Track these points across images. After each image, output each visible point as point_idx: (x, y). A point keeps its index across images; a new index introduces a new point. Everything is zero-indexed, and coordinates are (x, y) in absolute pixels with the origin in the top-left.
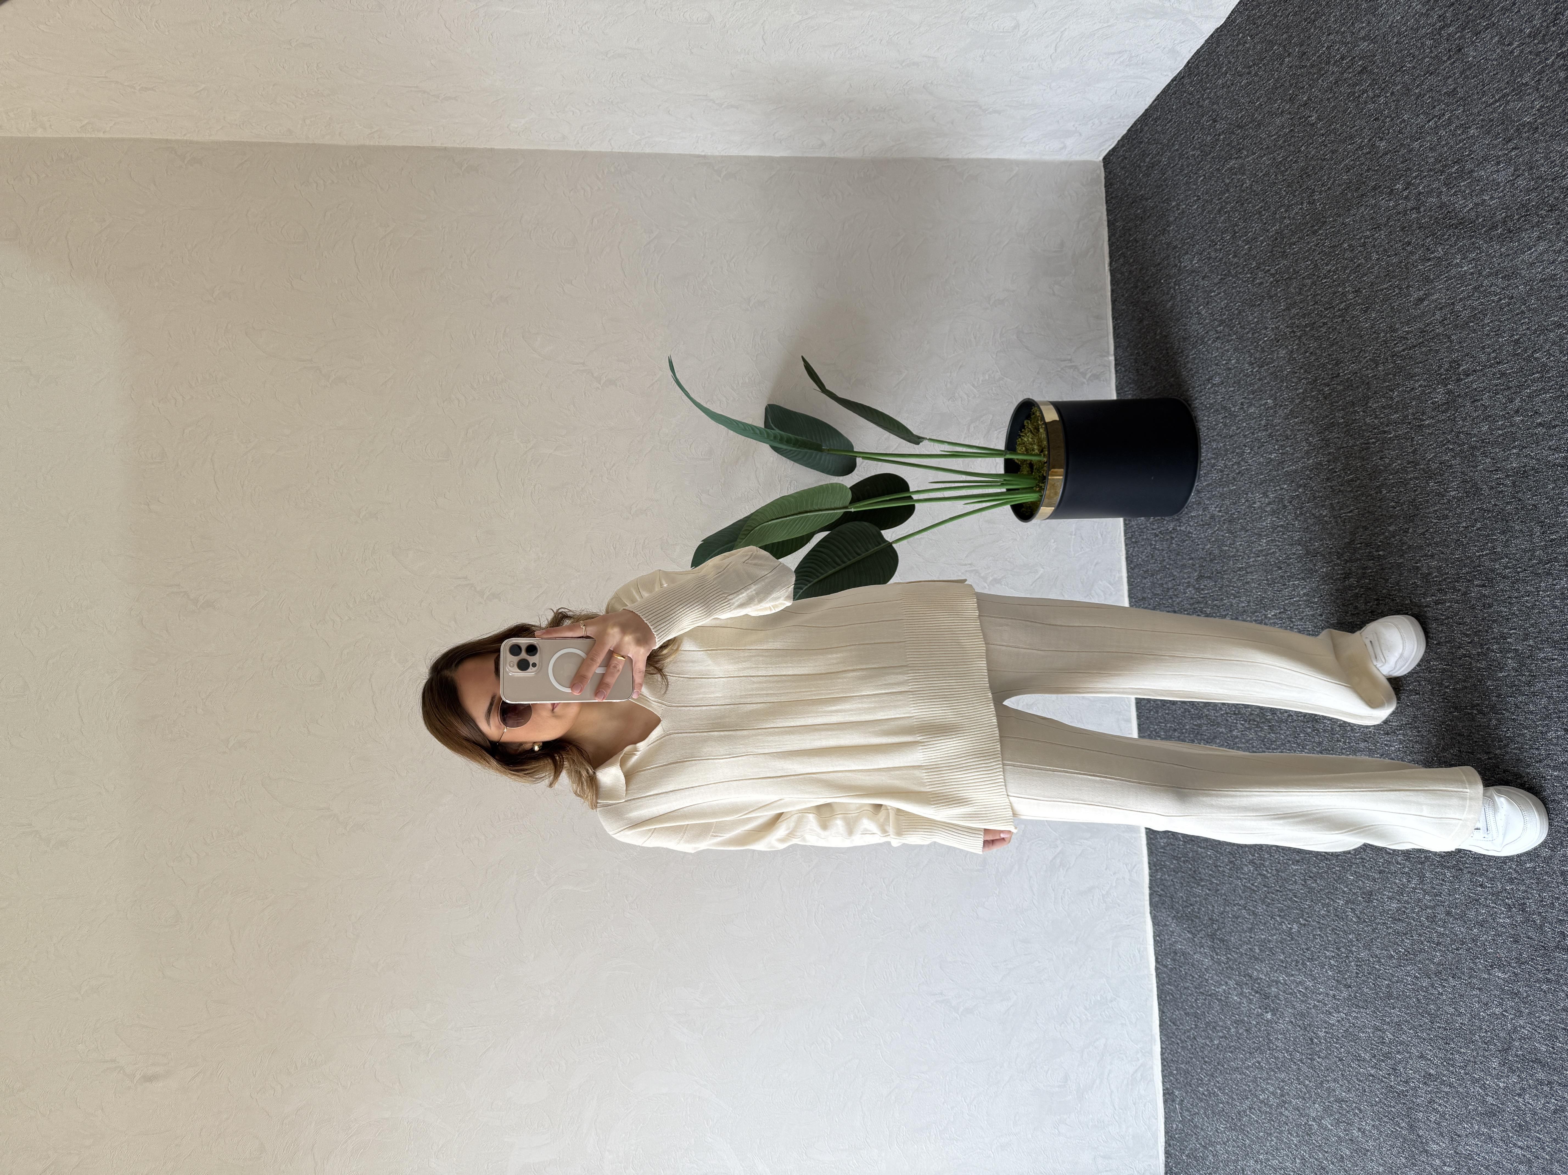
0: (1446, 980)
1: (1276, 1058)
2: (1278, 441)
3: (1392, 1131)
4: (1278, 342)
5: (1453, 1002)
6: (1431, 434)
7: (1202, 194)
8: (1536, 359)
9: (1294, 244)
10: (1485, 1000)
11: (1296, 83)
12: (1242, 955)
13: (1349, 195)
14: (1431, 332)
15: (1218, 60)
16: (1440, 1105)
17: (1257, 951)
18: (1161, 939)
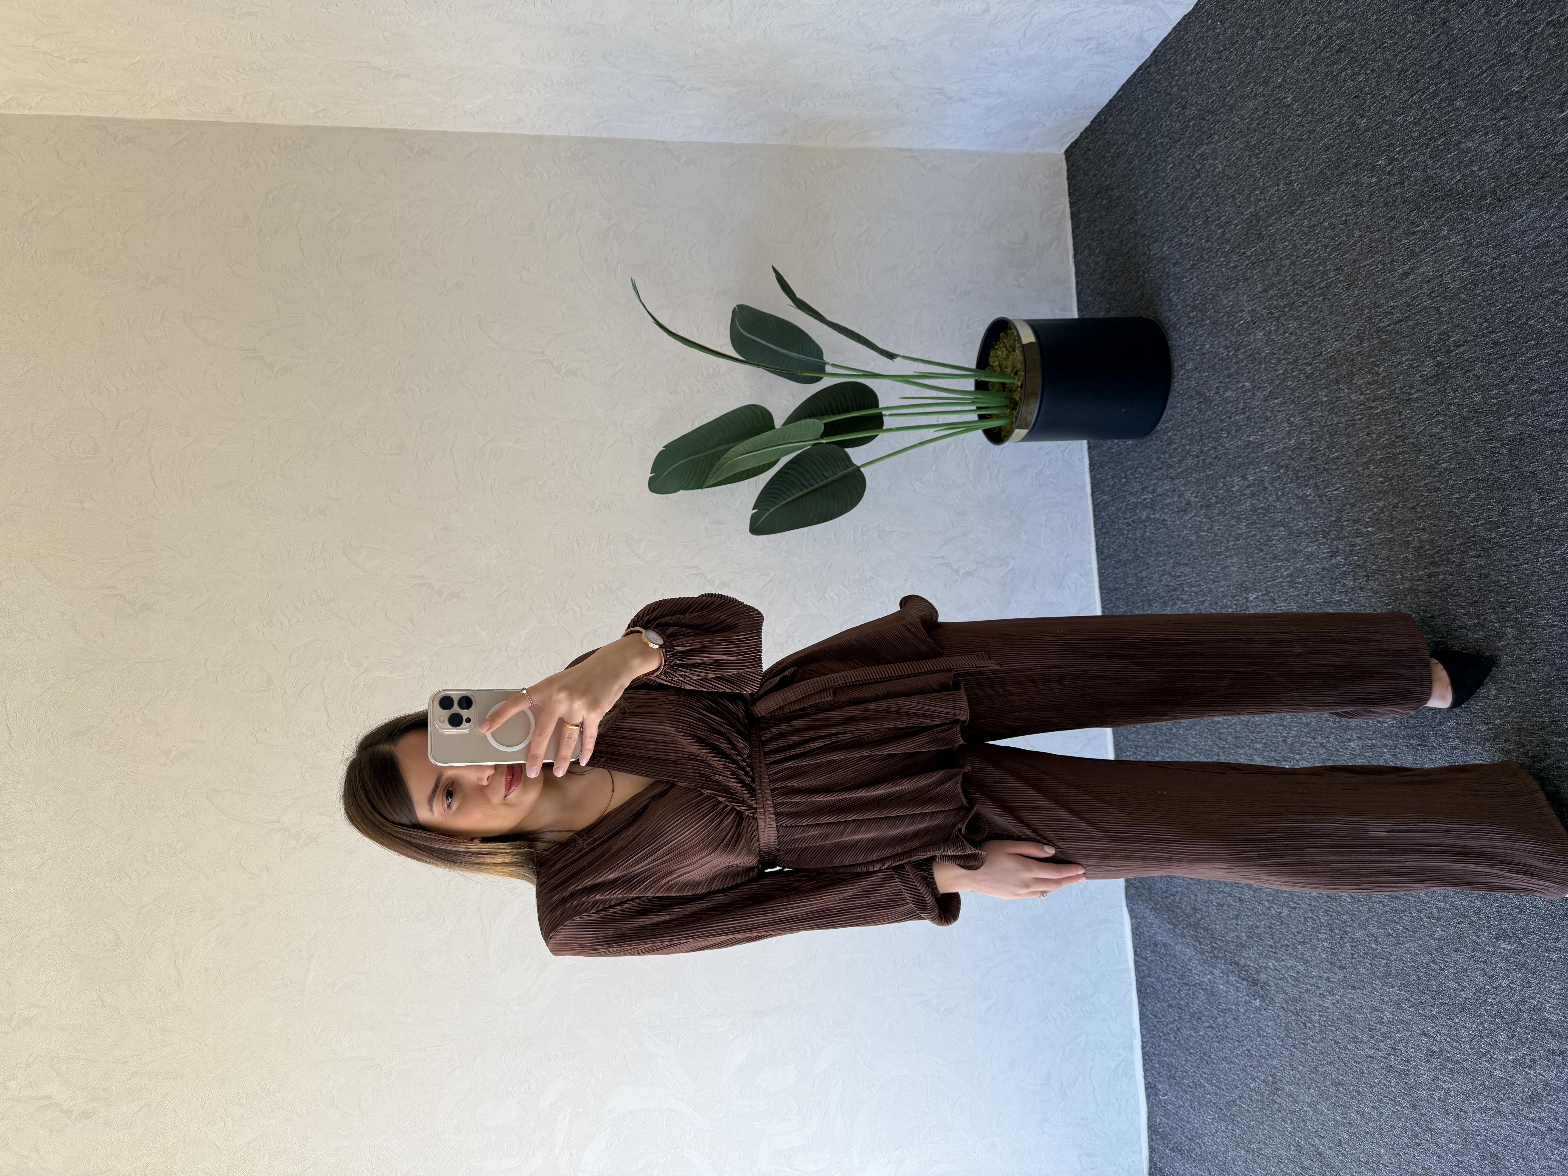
0: (1448, 955)
1: (1268, 1045)
2: (1256, 423)
3: (1394, 1112)
4: (1254, 324)
5: (1456, 976)
6: (1421, 407)
7: (1172, 181)
8: (1530, 326)
9: (1271, 226)
10: (1490, 973)
11: (1270, 65)
12: (1228, 942)
13: (1329, 173)
14: (1417, 305)
15: (1187, 47)
16: (1445, 1082)
17: (1245, 938)
18: (1140, 932)
